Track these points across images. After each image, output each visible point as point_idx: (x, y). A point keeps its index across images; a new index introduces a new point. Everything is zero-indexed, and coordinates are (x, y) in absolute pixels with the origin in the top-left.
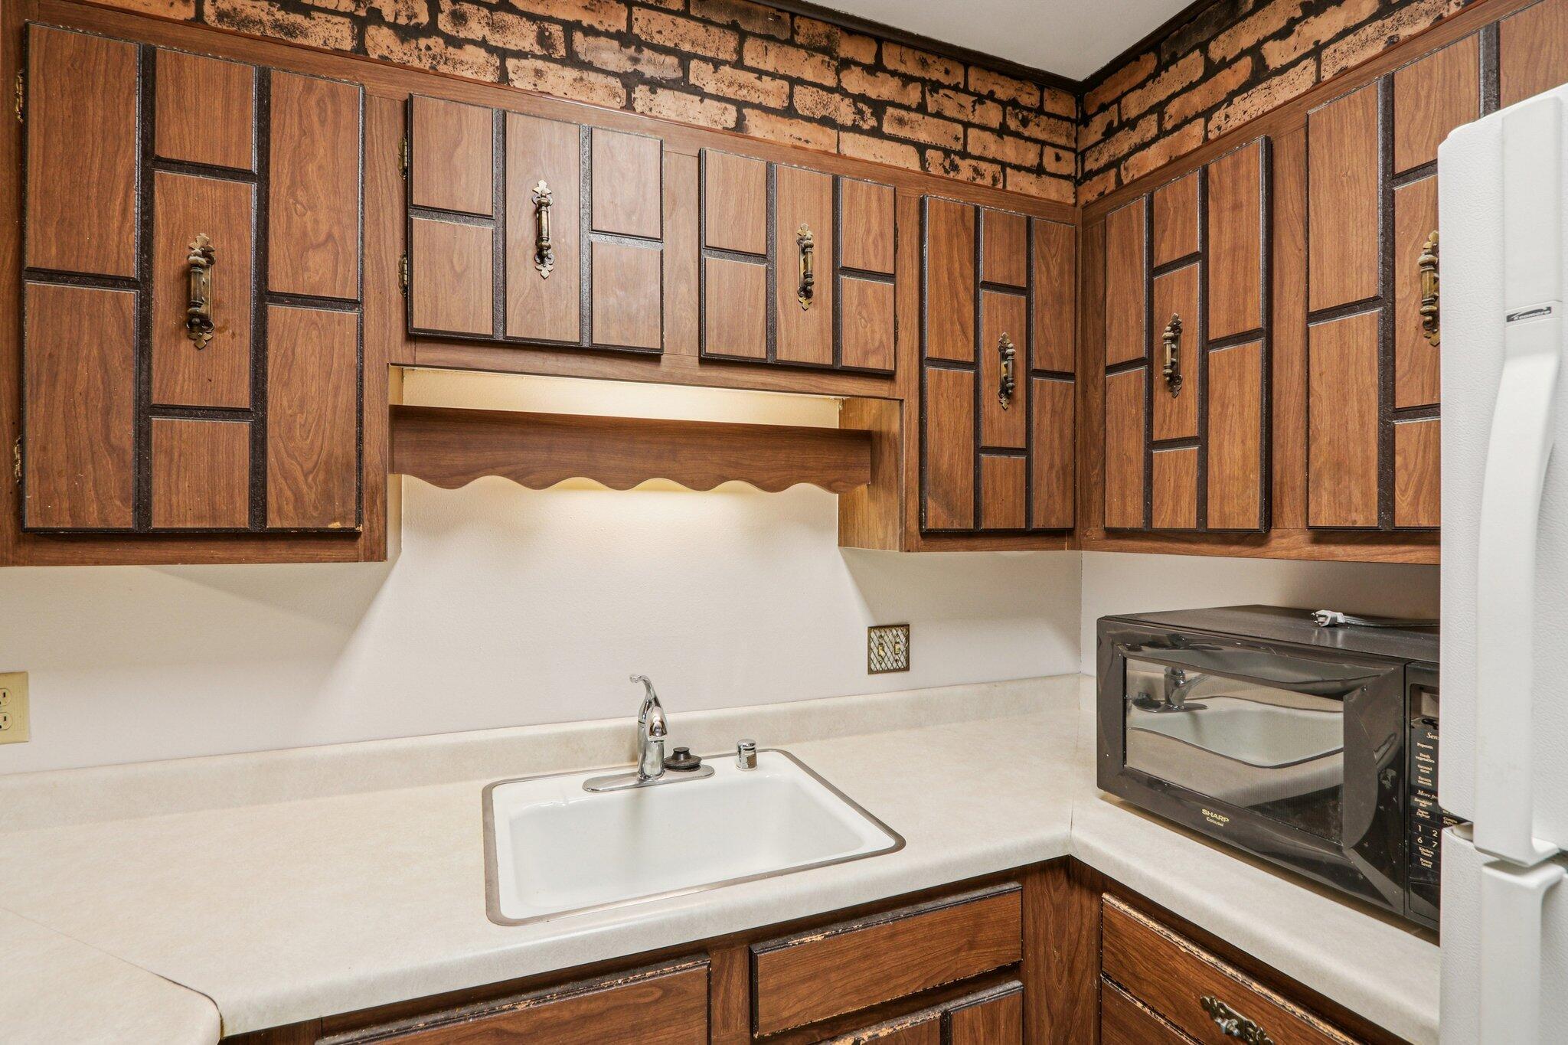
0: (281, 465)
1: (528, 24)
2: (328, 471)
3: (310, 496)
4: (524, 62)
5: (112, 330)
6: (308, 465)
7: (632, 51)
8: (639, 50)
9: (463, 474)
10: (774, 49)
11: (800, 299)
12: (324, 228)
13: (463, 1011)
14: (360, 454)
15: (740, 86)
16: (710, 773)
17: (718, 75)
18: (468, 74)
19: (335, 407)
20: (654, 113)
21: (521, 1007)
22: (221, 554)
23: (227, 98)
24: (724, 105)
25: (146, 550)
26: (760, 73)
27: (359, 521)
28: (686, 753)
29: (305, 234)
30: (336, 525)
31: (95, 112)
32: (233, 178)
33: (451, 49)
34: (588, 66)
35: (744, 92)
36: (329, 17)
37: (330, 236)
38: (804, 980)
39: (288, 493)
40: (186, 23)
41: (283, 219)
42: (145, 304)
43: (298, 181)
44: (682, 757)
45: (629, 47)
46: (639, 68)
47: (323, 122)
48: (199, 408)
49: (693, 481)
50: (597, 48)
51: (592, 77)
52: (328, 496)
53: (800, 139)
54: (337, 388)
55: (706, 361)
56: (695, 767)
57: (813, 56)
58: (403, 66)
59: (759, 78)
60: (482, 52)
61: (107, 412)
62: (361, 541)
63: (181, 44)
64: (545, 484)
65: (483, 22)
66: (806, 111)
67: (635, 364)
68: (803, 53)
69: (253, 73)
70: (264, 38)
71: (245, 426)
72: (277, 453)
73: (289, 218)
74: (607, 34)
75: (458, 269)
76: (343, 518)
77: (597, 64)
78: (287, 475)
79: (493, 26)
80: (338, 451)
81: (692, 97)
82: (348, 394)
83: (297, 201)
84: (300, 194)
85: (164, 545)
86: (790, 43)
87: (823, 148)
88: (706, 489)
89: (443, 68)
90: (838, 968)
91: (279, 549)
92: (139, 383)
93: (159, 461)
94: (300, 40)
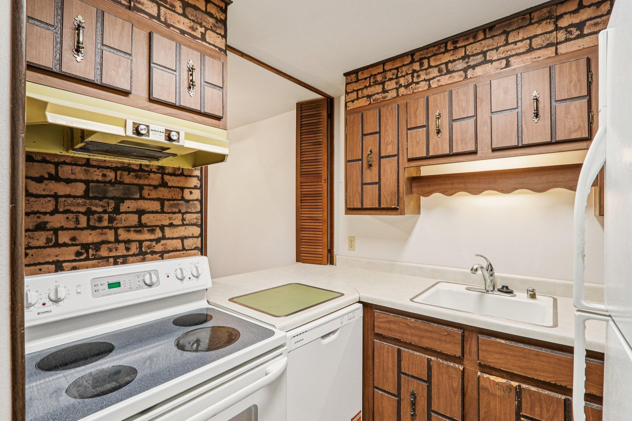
0: (384, 193)
1: (435, 68)
2: (392, 195)
3: (389, 200)
4: (435, 80)
5: (358, 170)
6: (388, 193)
7: (466, 60)
8: (469, 58)
9: (429, 193)
10: (521, 31)
11: (533, 119)
12: (390, 140)
13: (401, 316)
14: (398, 190)
15: (507, 52)
16: (515, 296)
17: (498, 52)
18: (421, 90)
19: (393, 180)
20: (474, 76)
21: (412, 320)
22: (375, 213)
23: (374, 118)
24: (500, 61)
25: (363, 212)
26: (515, 43)
27: (398, 205)
28: (507, 287)
29: (387, 142)
30: (393, 207)
31: (355, 128)
32: (375, 134)
33: (417, 85)
34: (454, 71)
35: (509, 52)
36: (392, 91)
37: (392, 141)
38: (497, 353)
39: (385, 200)
40: (369, 105)
41: (383, 140)
42: (362, 163)
43: (386, 131)
44: (505, 288)
45: (465, 59)
46: (469, 64)
47: (390, 116)
48: (370, 183)
49: (503, 191)
50: (455, 65)
51: (454, 74)
52: (392, 200)
53: (535, 58)
54: (393, 175)
55: (494, 150)
56: (511, 292)
57: (541, 23)
58: (406, 95)
59: (516, 45)
60: (424, 82)
61: (357, 186)
62: (399, 210)
63: (367, 110)
64: (451, 195)
65: (424, 74)
66: (538, 46)
67: (469, 156)
68: (537, 25)
69: (378, 110)
70: (381, 101)
71: (377, 186)
72: (383, 191)
73: (384, 139)
74: (459, 59)
75: (418, 141)
76: (395, 205)
77: (455, 70)
78: (385, 196)
79: (426, 74)
80: (394, 190)
81: (488, 64)
82: (396, 176)
83: (386, 135)
84: (386, 134)
85: (366, 211)
86: (531, 24)
87: (548, 56)
88: (509, 193)
89: (415, 91)
90: (511, 355)
91: (384, 212)
92: (361, 180)
93: (364, 194)
94: (387, 99)
